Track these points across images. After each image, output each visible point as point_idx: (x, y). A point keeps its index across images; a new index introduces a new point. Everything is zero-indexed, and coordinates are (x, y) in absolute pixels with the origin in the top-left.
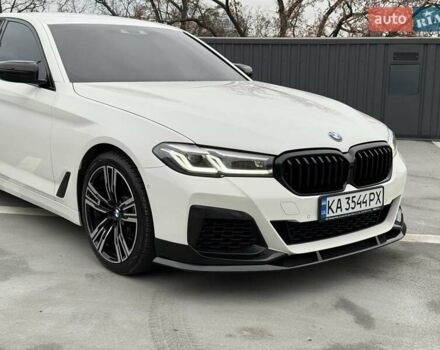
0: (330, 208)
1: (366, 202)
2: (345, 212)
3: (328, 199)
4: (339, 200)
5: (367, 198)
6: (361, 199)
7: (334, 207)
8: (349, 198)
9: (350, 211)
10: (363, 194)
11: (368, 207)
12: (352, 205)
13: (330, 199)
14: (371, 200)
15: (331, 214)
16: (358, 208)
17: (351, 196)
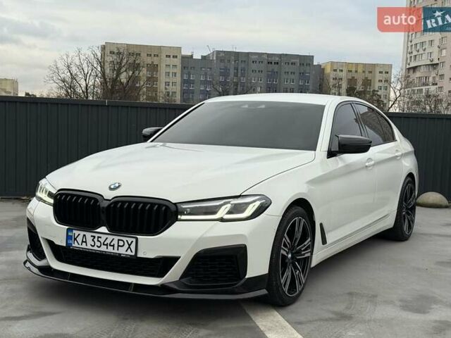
0: (75, 239)
1: (113, 246)
2: (89, 247)
3: (74, 231)
4: (84, 235)
5: (115, 242)
6: (108, 242)
7: (80, 239)
8: (94, 237)
9: (95, 248)
10: (110, 238)
11: (116, 251)
12: (98, 244)
13: (76, 232)
14: (119, 246)
15: (76, 245)
16: (103, 248)
17: (97, 235)
